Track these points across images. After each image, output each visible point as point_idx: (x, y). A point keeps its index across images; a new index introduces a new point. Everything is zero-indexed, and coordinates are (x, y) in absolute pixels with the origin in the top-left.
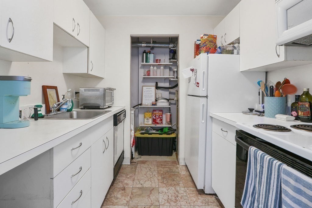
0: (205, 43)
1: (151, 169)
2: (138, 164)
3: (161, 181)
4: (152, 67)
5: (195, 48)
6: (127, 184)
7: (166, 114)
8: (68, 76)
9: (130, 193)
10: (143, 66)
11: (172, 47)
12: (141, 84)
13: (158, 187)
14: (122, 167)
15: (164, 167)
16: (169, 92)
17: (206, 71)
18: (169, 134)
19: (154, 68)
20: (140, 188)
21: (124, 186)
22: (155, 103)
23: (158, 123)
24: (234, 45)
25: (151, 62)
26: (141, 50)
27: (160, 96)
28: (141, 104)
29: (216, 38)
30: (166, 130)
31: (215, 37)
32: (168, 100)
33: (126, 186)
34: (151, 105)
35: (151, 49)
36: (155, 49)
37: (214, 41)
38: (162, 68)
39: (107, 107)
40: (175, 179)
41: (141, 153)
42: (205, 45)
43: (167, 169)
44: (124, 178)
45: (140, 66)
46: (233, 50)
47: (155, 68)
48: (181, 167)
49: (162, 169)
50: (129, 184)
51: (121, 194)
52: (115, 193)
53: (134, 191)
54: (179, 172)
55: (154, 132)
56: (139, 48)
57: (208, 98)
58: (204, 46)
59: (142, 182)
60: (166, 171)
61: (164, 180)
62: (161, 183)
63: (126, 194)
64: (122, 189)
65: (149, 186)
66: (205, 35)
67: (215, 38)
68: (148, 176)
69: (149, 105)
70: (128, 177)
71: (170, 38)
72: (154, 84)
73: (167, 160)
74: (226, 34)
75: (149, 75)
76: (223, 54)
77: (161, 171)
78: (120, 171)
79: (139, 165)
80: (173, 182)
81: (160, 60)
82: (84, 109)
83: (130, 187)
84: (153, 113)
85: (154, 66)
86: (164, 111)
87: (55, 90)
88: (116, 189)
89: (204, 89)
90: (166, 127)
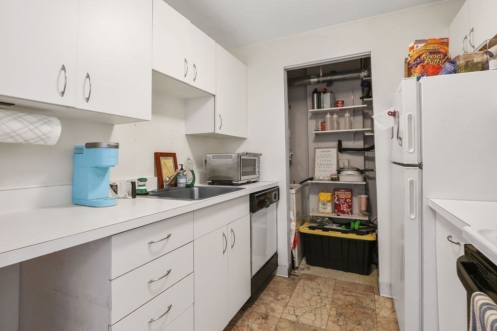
0: (419, 57)
1: (321, 291)
2: (301, 279)
3: (334, 320)
4: (328, 116)
5: (405, 71)
6: (273, 310)
7: (359, 196)
8: (193, 138)
9: (274, 327)
10: (315, 115)
11: (365, 77)
12: (312, 145)
13: (325, 328)
14: (273, 280)
15: (346, 293)
16: (363, 157)
17: (414, 114)
18: (362, 234)
19: (333, 117)
20: (292, 323)
21: (268, 312)
22: (336, 176)
23: (343, 212)
24: (489, 50)
25: (327, 106)
26: (310, 89)
27: (346, 164)
28: (312, 179)
29: (447, 44)
30: (356, 226)
31: (445, 41)
32: (361, 172)
33: (271, 314)
34: (329, 180)
35: (328, 86)
36: (335, 84)
37: (441, 50)
38: (347, 115)
39: (246, 181)
40: (363, 323)
41: (311, 262)
42: (421, 62)
43: (351, 299)
44: (271, 299)
45: (310, 115)
46: (487, 62)
47: (335, 116)
48: (382, 300)
49: (342, 297)
50: (276, 311)
51: (258, 324)
52: (250, 320)
53: (281, 324)
54: (374, 310)
55: (335, 227)
56: (308, 86)
57: (423, 167)
58: (418, 64)
59: (298, 313)
60: (349, 302)
61: (340, 319)
62: (334, 322)
63: (267, 327)
64: (263, 316)
65: (309, 322)
66: (418, 42)
67: (445, 43)
68: (312, 304)
69: (325, 180)
70: (279, 298)
71: (361, 59)
72: (335, 144)
73: (357, 282)
74: (472, 30)
75: (323, 128)
76: (459, 73)
77: (339, 299)
78: (269, 286)
79: (302, 281)
80: (356, 327)
81: (343, 101)
82: (213, 185)
83: (277, 316)
84: (335, 194)
85: (332, 113)
86: (355, 191)
87: (172, 158)
88: (253, 313)
89: (412, 151)
90: (355, 221)
